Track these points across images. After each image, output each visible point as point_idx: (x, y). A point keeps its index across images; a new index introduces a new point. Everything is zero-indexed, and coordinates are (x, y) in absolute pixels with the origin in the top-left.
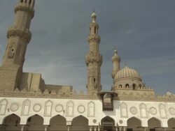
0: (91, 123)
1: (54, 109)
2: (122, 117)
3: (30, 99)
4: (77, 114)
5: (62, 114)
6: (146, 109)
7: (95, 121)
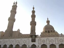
0: (27, 47)
1: (16, 42)
2: (39, 44)
3: (10, 39)
4: (23, 44)
5: (18, 44)
6: (49, 41)
7: (29, 46)
